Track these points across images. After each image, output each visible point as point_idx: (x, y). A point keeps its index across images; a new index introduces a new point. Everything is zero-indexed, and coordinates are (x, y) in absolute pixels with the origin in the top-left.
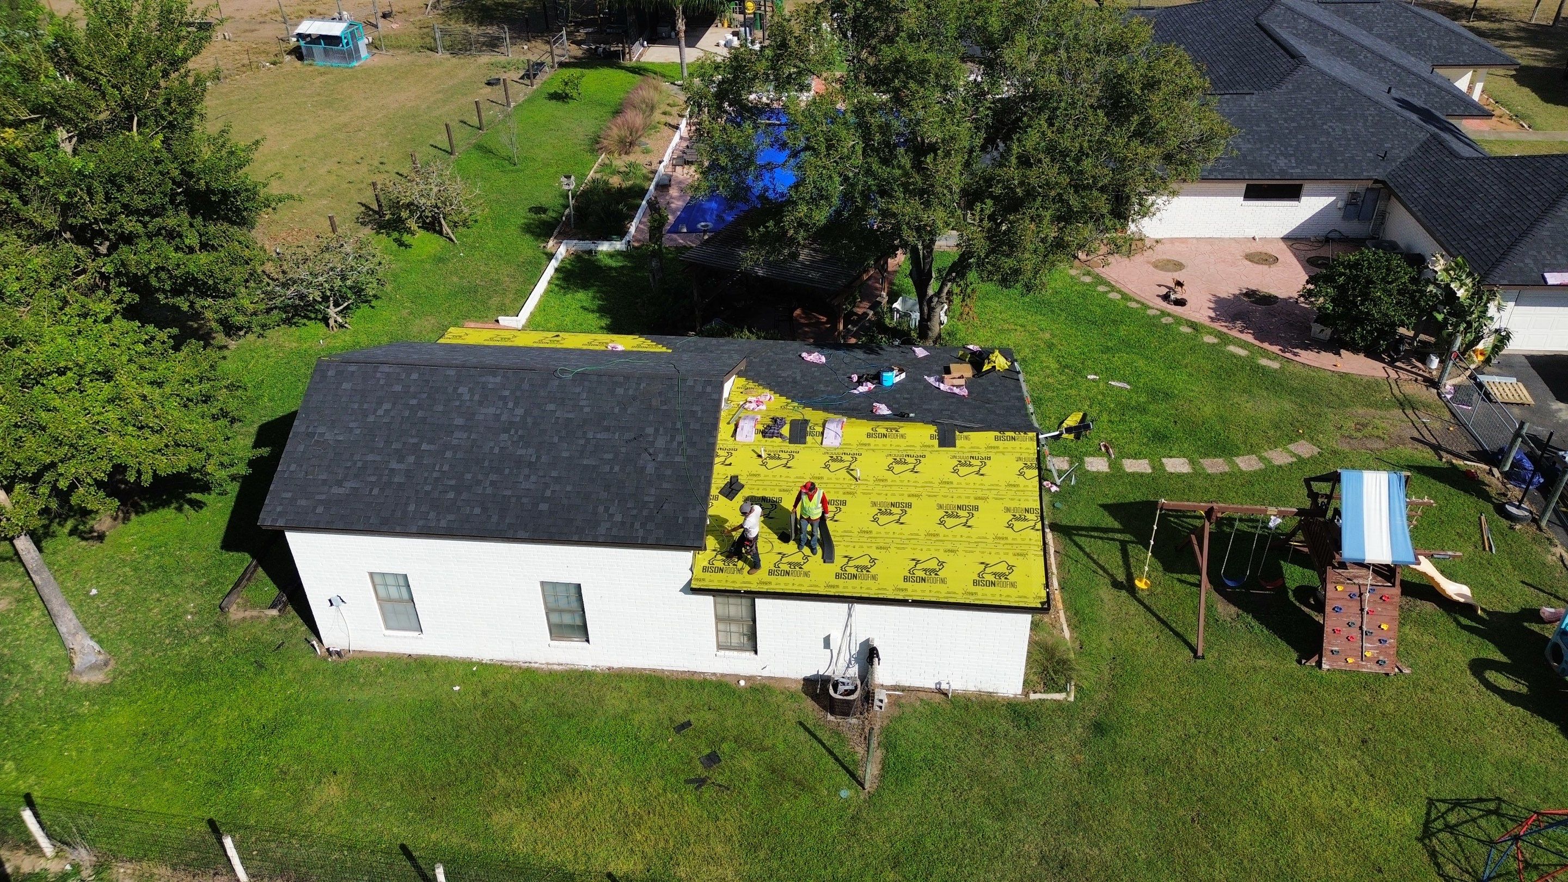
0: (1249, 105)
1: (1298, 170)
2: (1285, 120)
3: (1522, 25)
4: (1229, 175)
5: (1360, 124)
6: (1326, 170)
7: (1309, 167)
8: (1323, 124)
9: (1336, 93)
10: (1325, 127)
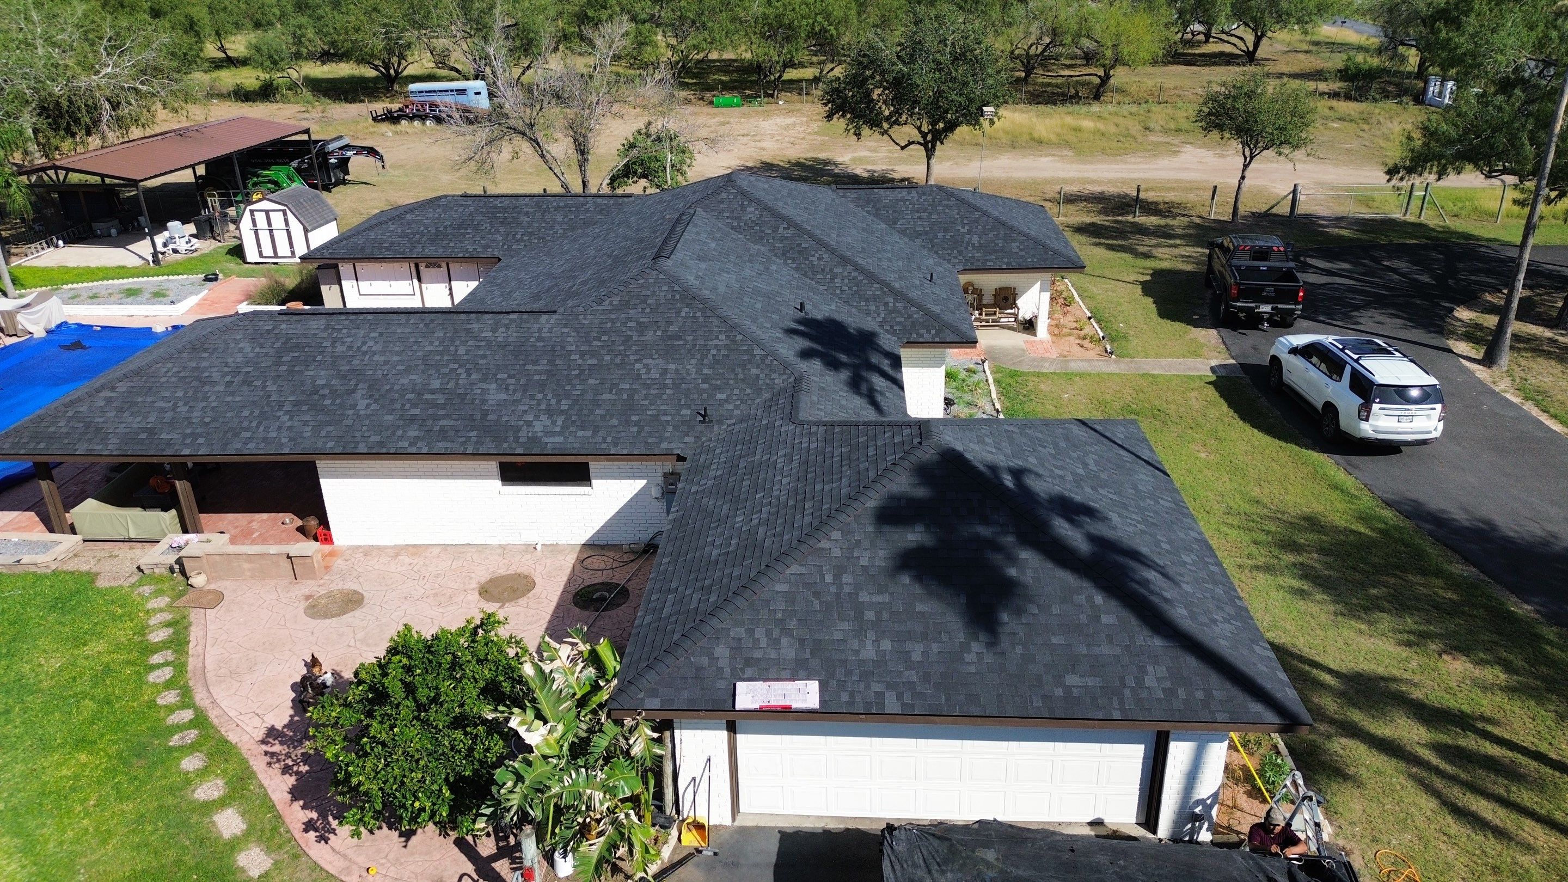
0: (540, 330)
1: (559, 439)
2: (582, 354)
3: (1197, 220)
4: (441, 446)
5: (694, 361)
6: (604, 439)
7: (580, 434)
8: (637, 361)
9: (678, 312)
10: (637, 366)
